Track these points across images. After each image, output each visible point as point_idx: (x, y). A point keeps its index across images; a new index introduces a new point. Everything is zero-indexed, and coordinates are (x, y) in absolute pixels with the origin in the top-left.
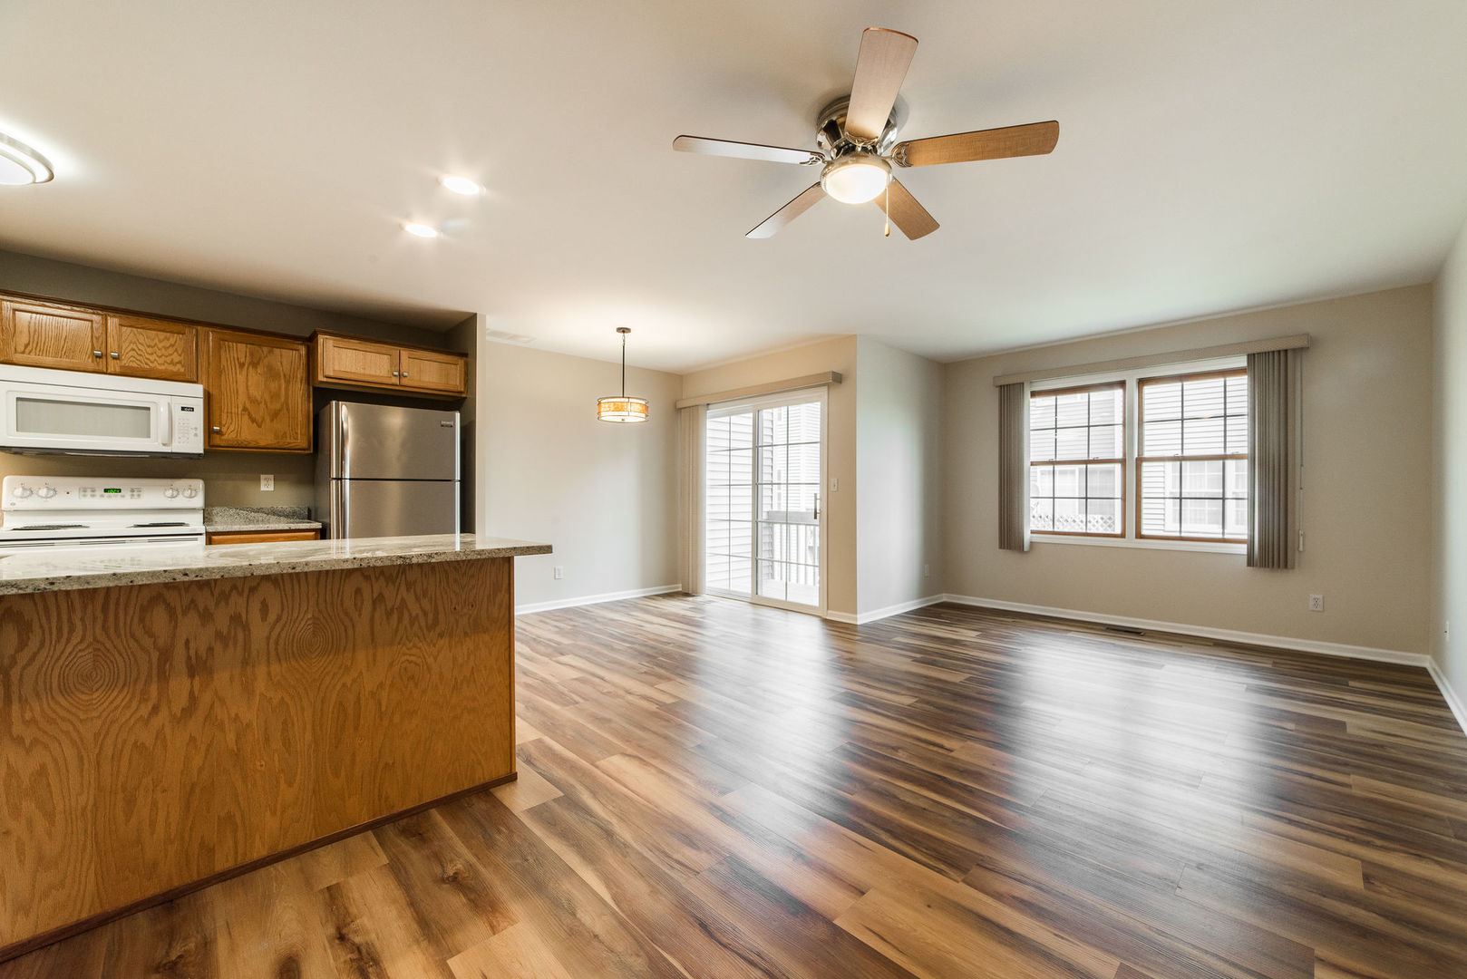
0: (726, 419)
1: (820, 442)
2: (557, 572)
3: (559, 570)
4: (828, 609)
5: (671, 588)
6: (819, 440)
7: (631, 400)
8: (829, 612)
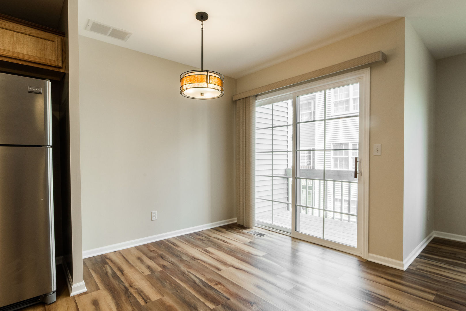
0: (269, 106)
1: (359, 116)
2: (153, 215)
3: (154, 214)
4: (369, 252)
5: (229, 221)
6: (358, 114)
7: (209, 74)
8: (370, 254)
